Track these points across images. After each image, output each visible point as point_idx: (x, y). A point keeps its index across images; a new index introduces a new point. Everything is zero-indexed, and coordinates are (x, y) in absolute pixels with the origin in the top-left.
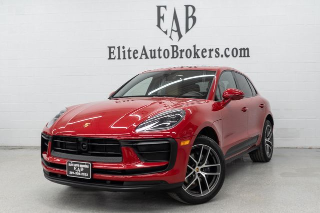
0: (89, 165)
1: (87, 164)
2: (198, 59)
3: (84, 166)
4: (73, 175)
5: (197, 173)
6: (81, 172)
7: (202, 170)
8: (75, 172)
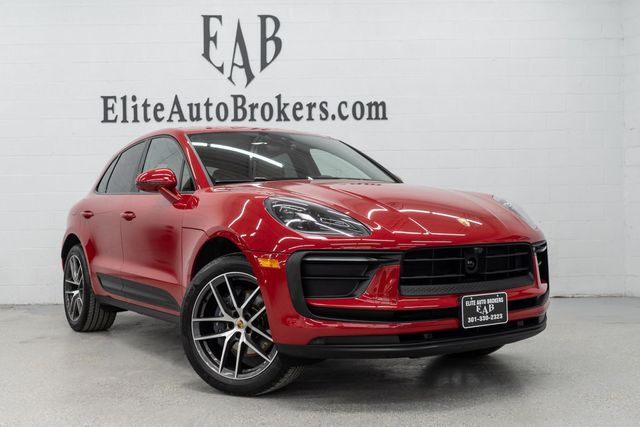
0: (503, 296)
1: (500, 296)
2: (286, 122)
3: (495, 301)
4: (474, 323)
6: (489, 315)
8: (478, 315)
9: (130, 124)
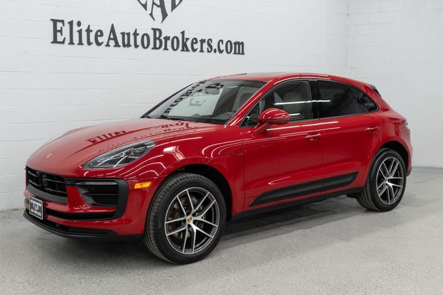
2: (187, 53)
5: (187, 223)
7: (195, 222)
9: (76, 47)
